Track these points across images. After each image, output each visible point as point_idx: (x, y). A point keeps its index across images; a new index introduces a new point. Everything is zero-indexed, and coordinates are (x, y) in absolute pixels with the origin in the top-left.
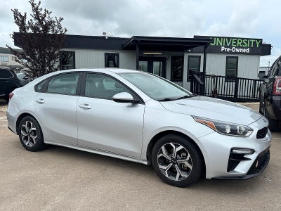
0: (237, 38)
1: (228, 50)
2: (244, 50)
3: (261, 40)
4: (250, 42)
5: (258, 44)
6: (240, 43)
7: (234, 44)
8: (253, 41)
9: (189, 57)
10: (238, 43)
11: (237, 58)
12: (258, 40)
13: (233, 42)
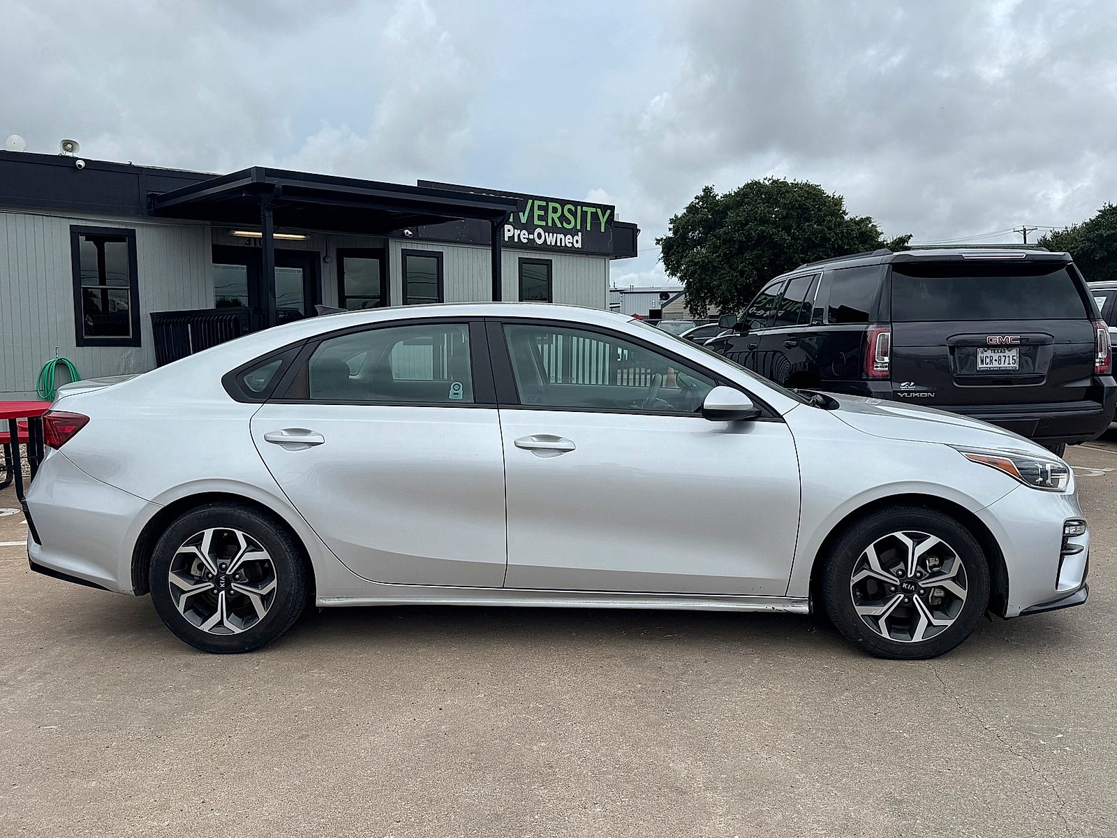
0: (548, 200)
1: (524, 236)
2: (568, 241)
3: (612, 208)
4: (584, 214)
5: (603, 220)
6: (556, 216)
7: (540, 218)
8: (590, 210)
9: (405, 253)
10: (551, 215)
11: (549, 264)
12: (605, 208)
13: (537, 212)
